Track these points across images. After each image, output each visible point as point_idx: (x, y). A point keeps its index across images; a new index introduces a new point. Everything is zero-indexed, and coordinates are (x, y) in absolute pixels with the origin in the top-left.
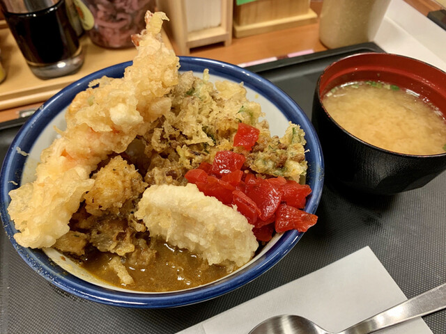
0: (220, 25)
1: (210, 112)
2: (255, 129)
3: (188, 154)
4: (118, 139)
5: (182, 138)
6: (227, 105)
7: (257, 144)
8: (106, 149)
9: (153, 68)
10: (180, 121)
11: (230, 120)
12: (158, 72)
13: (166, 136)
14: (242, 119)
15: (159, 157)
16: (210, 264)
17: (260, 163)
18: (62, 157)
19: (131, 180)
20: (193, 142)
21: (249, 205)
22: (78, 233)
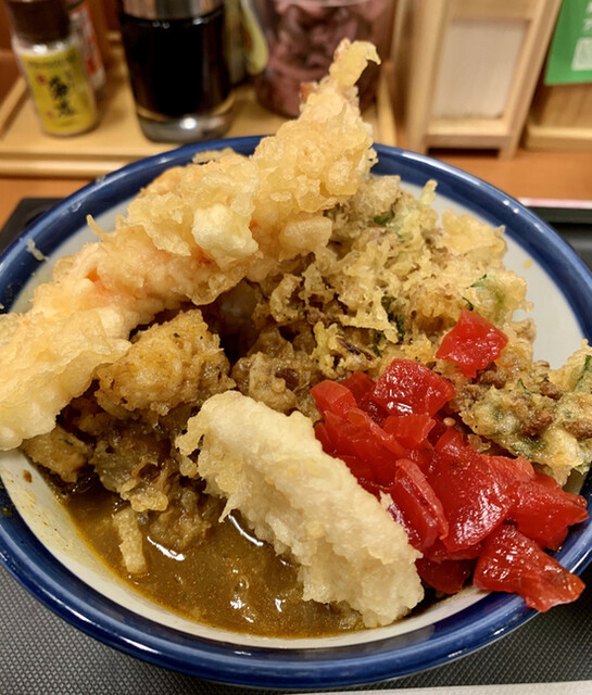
0: (499, 117)
1: (412, 271)
2: (497, 332)
3: (334, 346)
4: (204, 276)
5: (335, 307)
6: (453, 265)
7: (492, 367)
8: (174, 290)
9: (311, 148)
10: (341, 273)
11: (449, 298)
12: (319, 159)
13: (305, 296)
14: (476, 303)
15: (274, 334)
16: (306, 598)
17: (486, 413)
18: (88, 280)
19: (203, 366)
20: (354, 322)
21: (426, 504)
22: (73, 439)
